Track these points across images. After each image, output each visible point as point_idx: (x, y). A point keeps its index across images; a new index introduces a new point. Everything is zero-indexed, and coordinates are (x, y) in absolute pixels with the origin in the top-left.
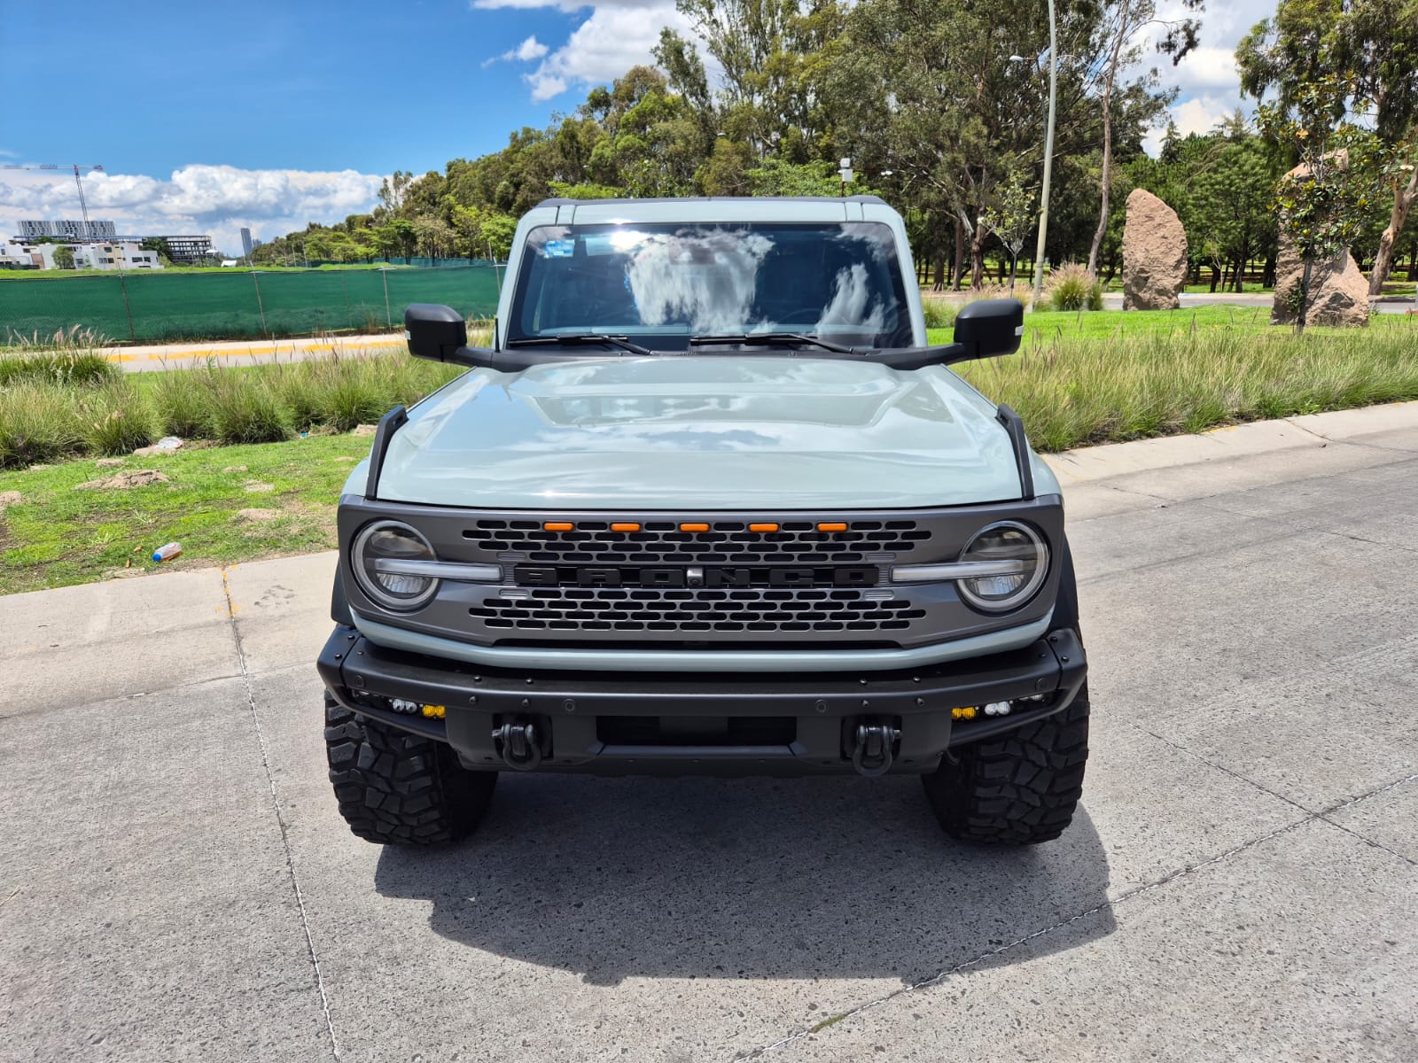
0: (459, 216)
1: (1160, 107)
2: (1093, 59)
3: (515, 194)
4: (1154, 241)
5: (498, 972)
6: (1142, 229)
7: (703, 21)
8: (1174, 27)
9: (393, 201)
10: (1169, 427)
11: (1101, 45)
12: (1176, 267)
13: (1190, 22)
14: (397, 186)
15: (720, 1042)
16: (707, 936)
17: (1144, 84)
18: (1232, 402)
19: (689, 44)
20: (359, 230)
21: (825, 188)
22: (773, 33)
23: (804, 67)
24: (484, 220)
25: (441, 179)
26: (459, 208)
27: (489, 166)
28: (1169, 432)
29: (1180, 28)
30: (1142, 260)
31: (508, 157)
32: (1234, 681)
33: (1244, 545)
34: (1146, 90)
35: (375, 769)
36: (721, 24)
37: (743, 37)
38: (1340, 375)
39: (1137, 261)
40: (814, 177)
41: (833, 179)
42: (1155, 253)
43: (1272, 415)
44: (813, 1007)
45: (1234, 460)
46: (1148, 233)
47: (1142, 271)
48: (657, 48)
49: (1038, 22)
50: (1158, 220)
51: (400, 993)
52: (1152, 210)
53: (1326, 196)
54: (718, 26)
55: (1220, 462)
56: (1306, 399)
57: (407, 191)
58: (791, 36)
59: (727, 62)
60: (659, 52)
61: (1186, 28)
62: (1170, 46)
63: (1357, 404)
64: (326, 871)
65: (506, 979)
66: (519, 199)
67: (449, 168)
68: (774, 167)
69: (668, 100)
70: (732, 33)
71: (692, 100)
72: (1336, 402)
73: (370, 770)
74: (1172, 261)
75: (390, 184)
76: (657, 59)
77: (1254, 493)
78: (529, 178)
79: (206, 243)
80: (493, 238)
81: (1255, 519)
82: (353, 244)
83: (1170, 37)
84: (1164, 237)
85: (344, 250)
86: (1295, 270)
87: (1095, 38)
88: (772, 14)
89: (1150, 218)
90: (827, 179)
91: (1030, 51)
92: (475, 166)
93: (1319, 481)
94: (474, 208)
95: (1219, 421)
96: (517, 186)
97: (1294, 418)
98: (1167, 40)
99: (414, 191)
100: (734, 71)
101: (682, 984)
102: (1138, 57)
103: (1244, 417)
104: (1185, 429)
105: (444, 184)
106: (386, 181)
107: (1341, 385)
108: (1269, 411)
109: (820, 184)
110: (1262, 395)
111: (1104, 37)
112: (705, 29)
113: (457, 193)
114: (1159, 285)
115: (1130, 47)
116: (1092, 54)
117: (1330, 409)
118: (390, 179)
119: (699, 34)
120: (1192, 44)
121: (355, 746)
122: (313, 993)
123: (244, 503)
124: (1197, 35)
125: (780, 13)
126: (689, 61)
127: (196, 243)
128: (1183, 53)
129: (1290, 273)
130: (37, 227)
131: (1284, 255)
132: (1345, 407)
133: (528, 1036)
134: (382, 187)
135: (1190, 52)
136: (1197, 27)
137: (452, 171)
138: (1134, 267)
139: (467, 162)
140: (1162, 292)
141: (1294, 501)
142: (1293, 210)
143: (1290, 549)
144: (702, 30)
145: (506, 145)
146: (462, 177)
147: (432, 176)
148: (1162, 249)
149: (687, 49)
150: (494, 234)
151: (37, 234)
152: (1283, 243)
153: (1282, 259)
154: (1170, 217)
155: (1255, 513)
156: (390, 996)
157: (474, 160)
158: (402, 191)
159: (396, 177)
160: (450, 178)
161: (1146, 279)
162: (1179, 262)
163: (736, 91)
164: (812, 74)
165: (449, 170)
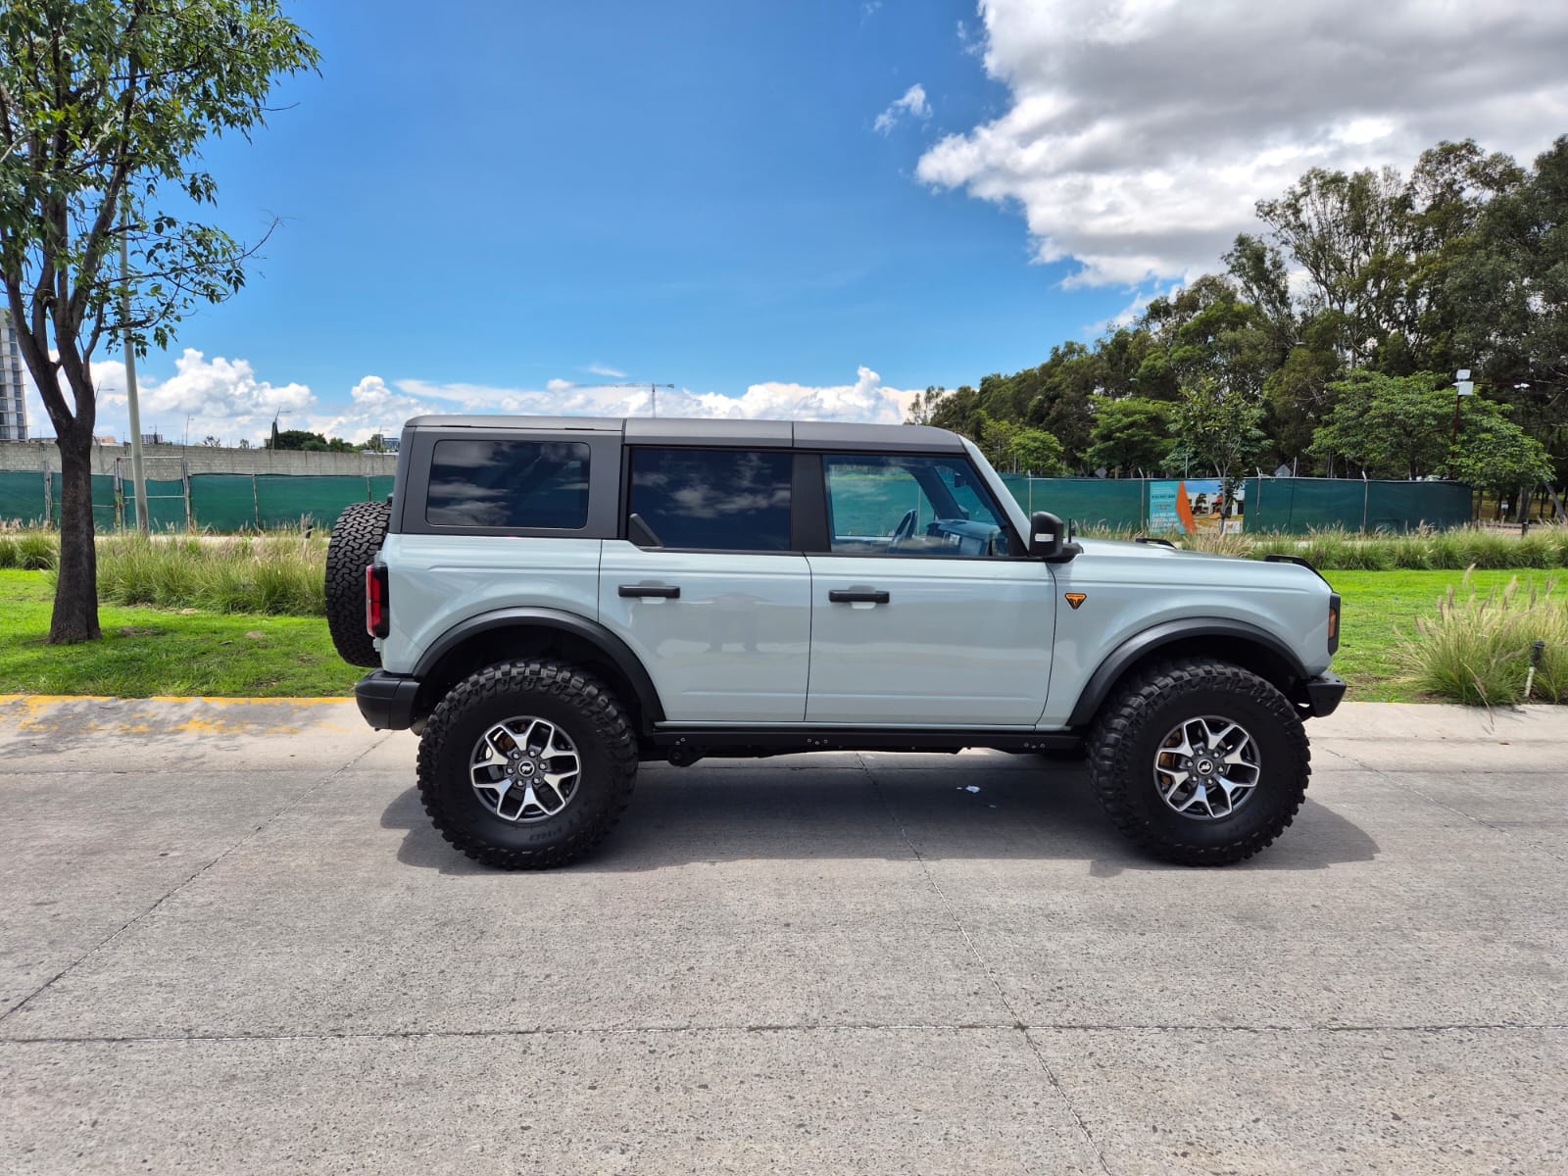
0: (989, 430)
3: (1049, 408)
7: (1288, 225)
9: (922, 414)
14: (928, 399)
19: (1272, 250)
21: (1435, 402)
23: (1413, 269)
24: (1015, 434)
25: (973, 394)
26: (990, 422)
27: (1024, 380)
31: (1047, 370)
36: (1310, 226)
37: (1336, 239)
40: (1419, 389)
41: (1445, 391)
48: (1231, 255)
54: (1305, 230)
57: (938, 405)
58: (1401, 234)
59: (1315, 267)
60: (1232, 260)
66: (1053, 413)
67: (985, 381)
68: (1366, 379)
69: (1237, 308)
70: (1322, 236)
71: (1265, 308)
75: (922, 400)
76: (1229, 268)
78: (1068, 391)
80: (1022, 451)
88: (1377, 213)
90: (1437, 392)
92: (1012, 381)
94: (1006, 422)
96: (1052, 400)
99: (945, 405)
100: (1322, 275)
105: (976, 399)
106: (918, 396)
109: (1426, 397)
112: (1290, 235)
113: (989, 407)
118: (923, 394)
119: (1281, 240)
125: (1388, 210)
126: (1269, 267)
134: (914, 401)
139: (1002, 378)
144: (1285, 235)
145: (1046, 358)
146: (996, 392)
147: (965, 391)
149: (1269, 255)
150: (1024, 448)
157: (1011, 375)
158: (933, 405)
159: (929, 391)
160: (981, 393)
163: (1323, 296)
164: (1426, 276)
165: (983, 384)
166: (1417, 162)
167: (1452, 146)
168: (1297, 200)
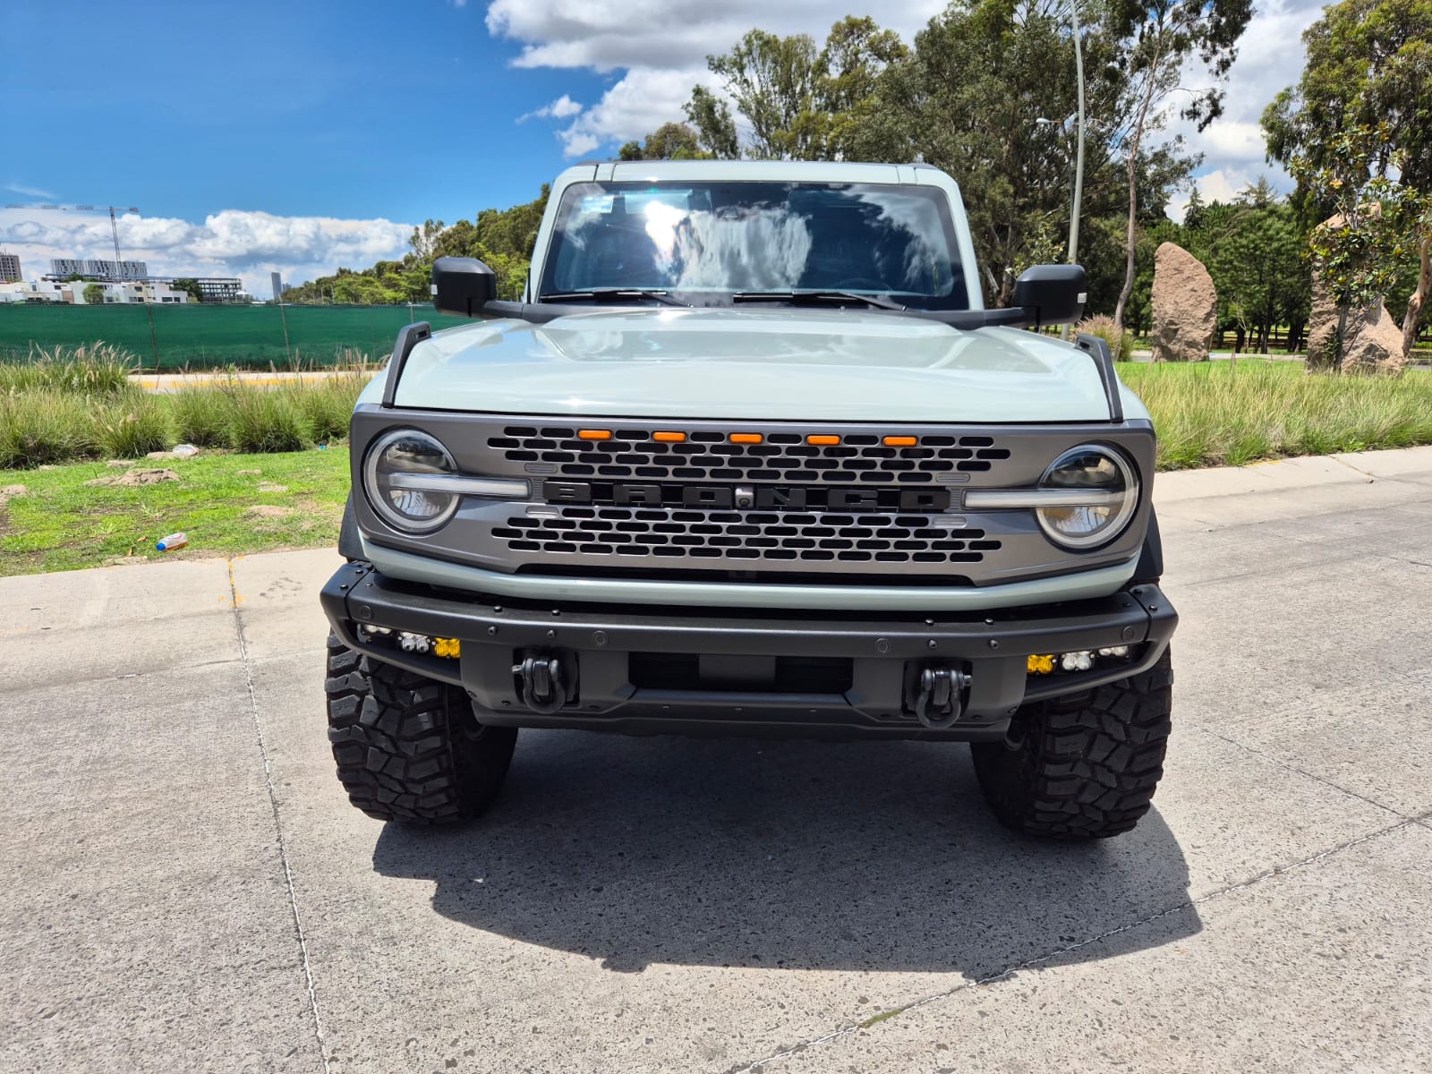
0: (490, 262)
1: (1185, 172)
2: (1118, 125)
4: (1183, 294)
5: (507, 955)
6: (1172, 282)
7: (735, 80)
8: (1198, 97)
9: (424, 249)
10: (1211, 459)
11: (1127, 111)
12: (1206, 320)
13: (1214, 91)
14: (427, 234)
15: (758, 1034)
16: (741, 925)
17: (1169, 149)
18: (1275, 436)
19: (721, 102)
20: (388, 275)
22: (803, 92)
23: (832, 126)
24: (512, 268)
25: (471, 228)
26: (488, 255)
27: (520, 216)
28: (1211, 463)
29: (1204, 97)
30: (1171, 312)
31: (538, 207)
32: (1306, 690)
33: (1300, 567)
34: (1170, 155)
35: (379, 725)
36: (752, 84)
37: (773, 97)
38: (1384, 415)
39: (1166, 313)
42: (1185, 306)
43: (1317, 451)
44: (864, 1000)
45: (1280, 491)
46: (1177, 286)
47: (1172, 323)
48: (689, 105)
49: (1064, 88)
50: (1187, 274)
51: (395, 974)
52: (1181, 263)
53: (1362, 244)
54: (749, 86)
55: (1265, 493)
56: (1349, 437)
57: (437, 239)
58: (821, 95)
59: (757, 120)
60: (691, 109)
61: (1210, 97)
62: (1194, 114)
63: (1402, 444)
64: (320, 848)
65: (515, 962)
67: (481, 217)
69: (697, 155)
70: (762, 93)
72: (1380, 441)
73: (373, 727)
74: (1201, 313)
75: (422, 232)
76: (688, 115)
77: (1304, 521)
79: (237, 286)
81: (1308, 544)
82: (381, 289)
83: (1194, 105)
84: (1193, 290)
85: (372, 294)
86: (1328, 321)
87: (1121, 104)
88: (803, 75)
89: (1180, 272)
91: (1056, 115)
92: (505, 216)
93: (1371, 512)
94: (503, 255)
95: (1261, 455)
97: (1338, 455)
98: (1192, 108)
99: (445, 239)
100: (764, 130)
101: (715, 973)
102: (1162, 123)
103: (1287, 452)
104: (1228, 461)
105: (474, 233)
106: (417, 229)
107: (1385, 424)
108: (1312, 447)
110: (1306, 431)
111: (1130, 103)
112: (736, 88)
113: (488, 241)
114: (1189, 337)
115: (1155, 114)
116: (1117, 119)
117: (1374, 448)
118: (422, 227)
119: (730, 93)
120: (1216, 112)
121: (358, 699)
122: (298, 971)
123: (256, 501)
124: (1221, 103)
125: (810, 74)
126: (719, 118)
127: (226, 286)
128: (1208, 120)
129: (1324, 324)
130: (69, 266)
131: (1317, 306)
132: (1389, 446)
133: (539, 1022)
134: (413, 234)
135: (1214, 119)
136: (1221, 96)
137: (483, 220)
138: (1163, 319)
139: (499, 213)
140: (1192, 344)
141: (1346, 528)
142: (1328, 259)
143: (1349, 571)
144: (733, 89)
146: (492, 226)
147: (463, 225)
148: (1191, 302)
149: (718, 107)
151: (69, 272)
152: (1316, 294)
153: (1315, 310)
154: (1199, 271)
155: (1307, 538)
156: (383, 977)
157: (506, 211)
158: (432, 239)
159: (427, 225)
160: (480, 227)
161: (1176, 331)
162: (1209, 315)
163: (765, 149)
164: (841, 132)
165: (480, 219)
166: (829, 32)
167: (855, 20)
168: (741, 59)
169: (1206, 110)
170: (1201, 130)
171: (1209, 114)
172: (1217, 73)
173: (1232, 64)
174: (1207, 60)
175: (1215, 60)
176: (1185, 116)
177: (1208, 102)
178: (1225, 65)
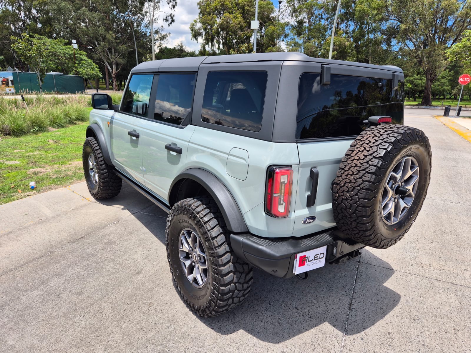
1: (165, 38)
2: (143, 19)
8: (167, 15)
11: (146, 15)
13: (172, 14)
17: (160, 30)
34: (160, 32)
61: (170, 16)
62: (167, 20)
83: (166, 17)
87: (143, 12)
98: (166, 18)
102: (157, 21)
111: (146, 12)
120: (173, 21)
124: (174, 18)
128: (171, 23)
135: (173, 23)
136: (174, 16)
169: (170, 20)
170: (169, 26)
171: (171, 21)
172: (172, 8)
173: (176, 6)
174: (168, 4)
175: (171, 4)
176: (165, 21)
177: (170, 17)
178: (174, 7)
